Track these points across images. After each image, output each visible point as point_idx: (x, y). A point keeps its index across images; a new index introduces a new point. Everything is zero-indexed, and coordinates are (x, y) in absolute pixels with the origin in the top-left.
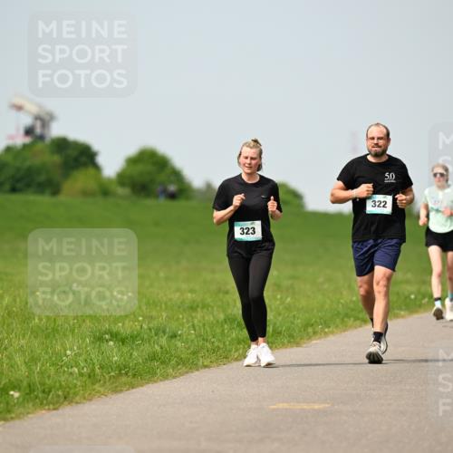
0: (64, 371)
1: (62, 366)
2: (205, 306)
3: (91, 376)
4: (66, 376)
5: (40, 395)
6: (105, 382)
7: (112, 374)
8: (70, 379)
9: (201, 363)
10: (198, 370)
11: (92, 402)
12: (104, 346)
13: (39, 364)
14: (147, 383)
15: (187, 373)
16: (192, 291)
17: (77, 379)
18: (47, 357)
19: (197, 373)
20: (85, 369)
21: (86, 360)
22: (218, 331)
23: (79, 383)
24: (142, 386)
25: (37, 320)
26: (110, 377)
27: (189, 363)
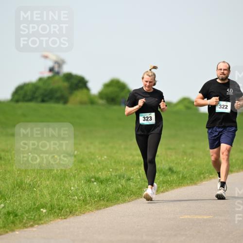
0: (70, 198)
3: (85, 201)
4: (71, 201)
5: (57, 211)
6: (92, 204)
7: (96, 200)
8: (74, 202)
11: (85, 215)
12: (92, 184)
13: (56, 195)
15: (136, 199)
17: (77, 202)
18: (61, 191)
20: (81, 197)
21: (81, 193)
23: (78, 205)
24: (112, 206)
25: (55, 171)
27: (137, 194)
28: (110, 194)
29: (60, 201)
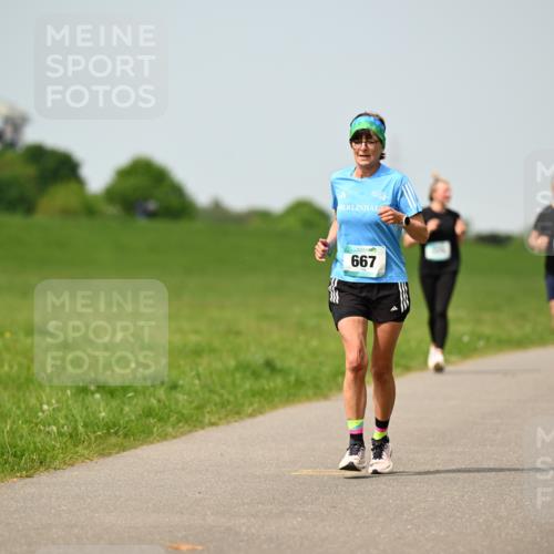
0: (40, 430)
1: (37, 425)
2: (212, 350)
3: (74, 436)
4: (42, 435)
5: (11, 459)
6: (90, 444)
7: (99, 433)
8: (48, 439)
9: (206, 420)
10: (203, 428)
11: (75, 468)
12: (89, 399)
13: (9, 422)
14: (142, 445)
15: (190, 431)
16: (196, 332)
17: (55, 439)
18: (18, 412)
19: (201, 432)
20: (66, 428)
21: (66, 417)
22: (228, 380)
23: (58, 445)
24: (135, 448)
25: (6, 368)
26: (96, 438)
27: (192, 421)
28: (132, 421)
29: (17, 435)
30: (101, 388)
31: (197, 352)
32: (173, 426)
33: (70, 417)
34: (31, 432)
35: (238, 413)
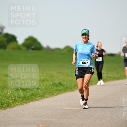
0: (7, 98)
1: (7, 97)
2: (47, 80)
4: (8, 100)
5: (1, 105)
6: (19, 102)
7: (21, 99)
9: (46, 96)
10: (45, 98)
11: (15, 107)
14: (31, 102)
15: (42, 99)
16: (43, 76)
18: (2, 95)
19: (44, 99)
20: (13, 98)
21: (13, 96)
22: (51, 87)
24: (29, 103)
26: (20, 100)
27: (42, 96)
28: (29, 96)
29: (2, 100)
30: (22, 89)
31: (44, 81)
32: (38, 98)
33: (14, 96)
34: (5, 99)
35: (53, 95)
